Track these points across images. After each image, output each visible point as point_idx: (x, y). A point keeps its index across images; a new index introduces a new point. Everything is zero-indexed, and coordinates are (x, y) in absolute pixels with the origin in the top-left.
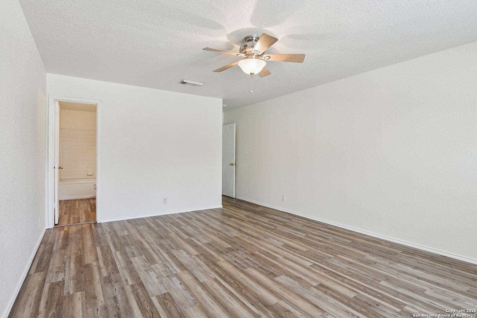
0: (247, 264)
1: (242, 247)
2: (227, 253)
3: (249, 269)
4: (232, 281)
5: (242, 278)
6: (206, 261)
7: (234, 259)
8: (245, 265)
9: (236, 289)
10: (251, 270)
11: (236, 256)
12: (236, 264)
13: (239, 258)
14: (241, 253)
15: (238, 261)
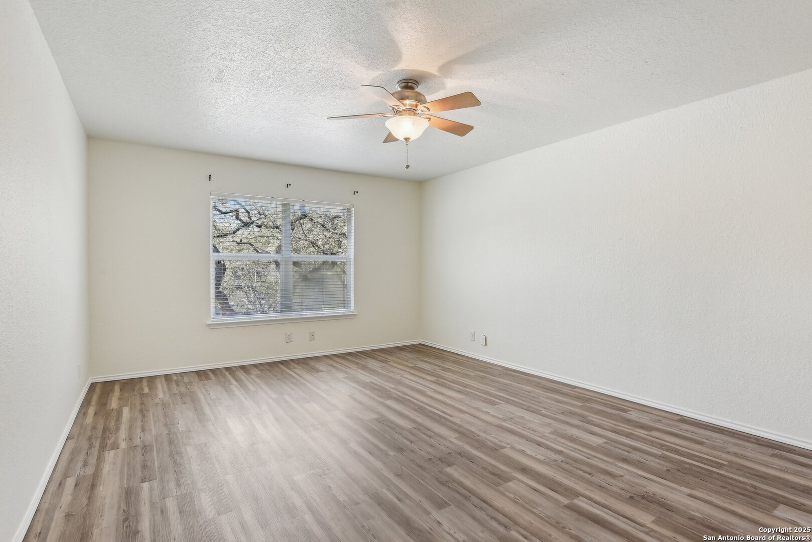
0: (412, 433)
1: (421, 467)
2: (449, 453)
3: (410, 427)
4: (431, 414)
5: (419, 417)
6: (477, 437)
7: (432, 441)
8: (415, 431)
9: (425, 408)
10: (407, 426)
11: (431, 446)
12: (429, 433)
13: (426, 442)
14: (423, 453)
15: (428, 438)
